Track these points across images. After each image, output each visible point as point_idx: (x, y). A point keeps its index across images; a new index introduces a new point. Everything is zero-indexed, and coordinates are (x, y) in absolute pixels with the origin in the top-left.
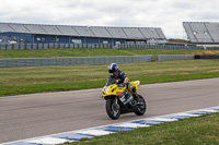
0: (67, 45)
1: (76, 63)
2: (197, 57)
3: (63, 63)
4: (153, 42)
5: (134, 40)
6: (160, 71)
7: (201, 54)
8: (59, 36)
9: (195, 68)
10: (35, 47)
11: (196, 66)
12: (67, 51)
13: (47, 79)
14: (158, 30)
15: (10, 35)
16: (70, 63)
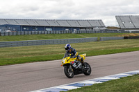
0: (43, 32)
1: (49, 43)
2: (126, 38)
3: (41, 43)
4: (97, 29)
5: (85, 28)
6: (103, 47)
7: (128, 36)
8: (38, 27)
9: (125, 45)
10: (23, 34)
11: (126, 44)
12: (43, 36)
13: (32, 54)
14: (100, 21)
15: (6, 26)
16: (46, 43)
